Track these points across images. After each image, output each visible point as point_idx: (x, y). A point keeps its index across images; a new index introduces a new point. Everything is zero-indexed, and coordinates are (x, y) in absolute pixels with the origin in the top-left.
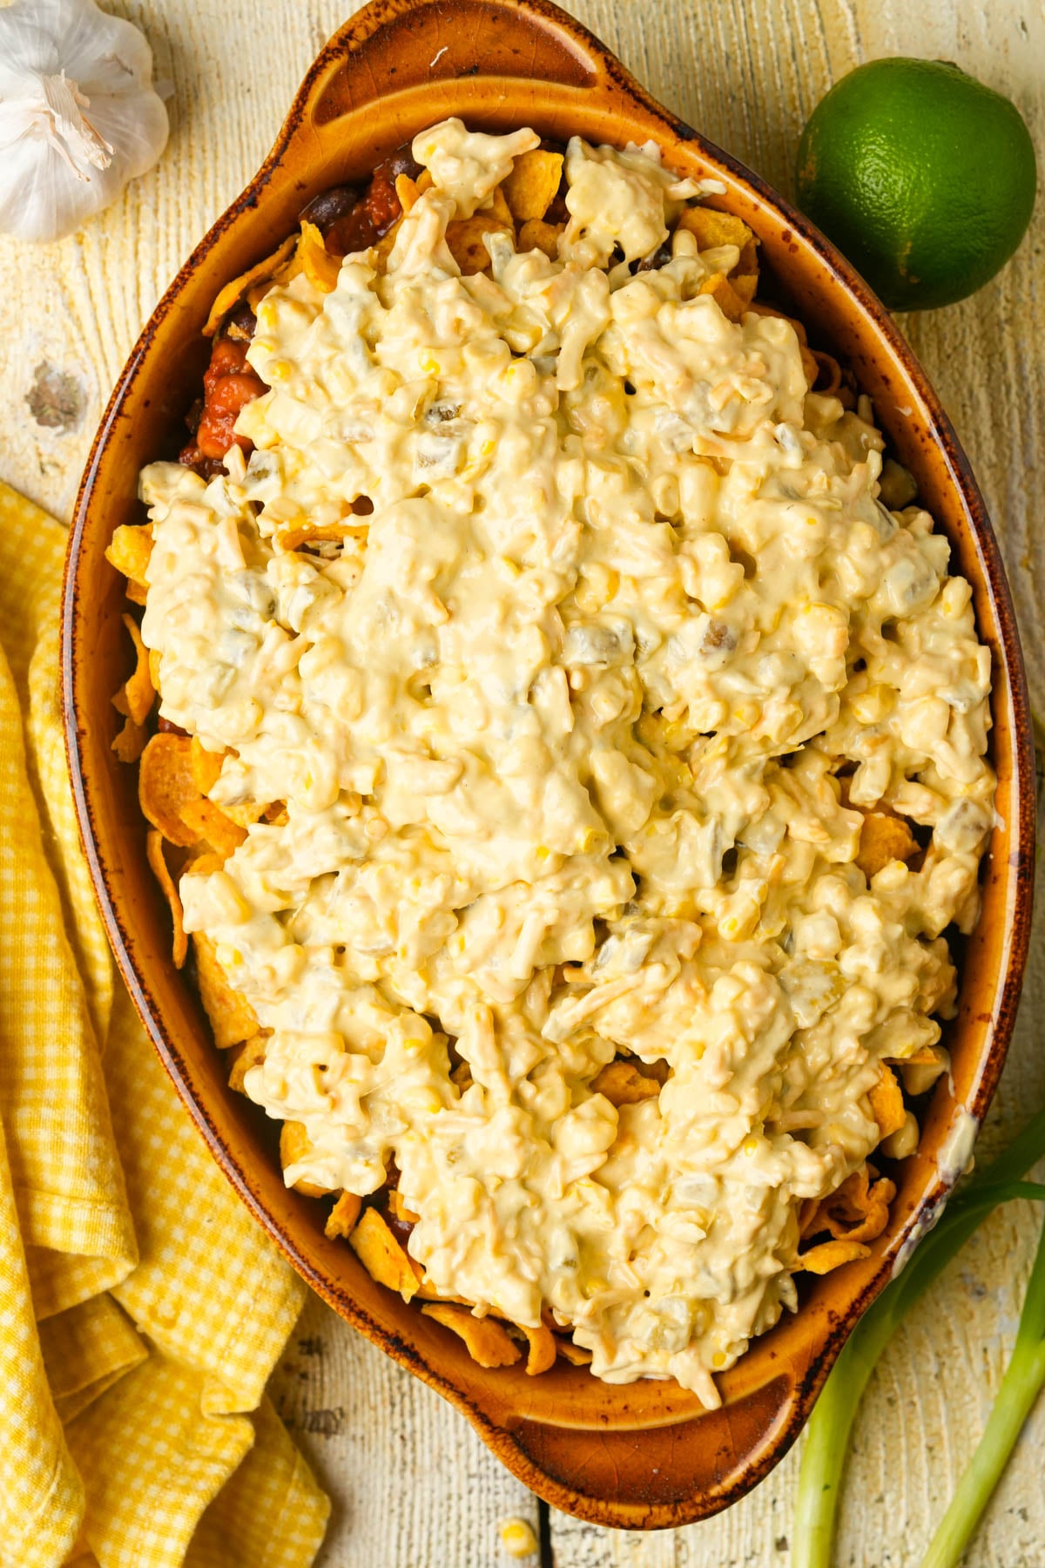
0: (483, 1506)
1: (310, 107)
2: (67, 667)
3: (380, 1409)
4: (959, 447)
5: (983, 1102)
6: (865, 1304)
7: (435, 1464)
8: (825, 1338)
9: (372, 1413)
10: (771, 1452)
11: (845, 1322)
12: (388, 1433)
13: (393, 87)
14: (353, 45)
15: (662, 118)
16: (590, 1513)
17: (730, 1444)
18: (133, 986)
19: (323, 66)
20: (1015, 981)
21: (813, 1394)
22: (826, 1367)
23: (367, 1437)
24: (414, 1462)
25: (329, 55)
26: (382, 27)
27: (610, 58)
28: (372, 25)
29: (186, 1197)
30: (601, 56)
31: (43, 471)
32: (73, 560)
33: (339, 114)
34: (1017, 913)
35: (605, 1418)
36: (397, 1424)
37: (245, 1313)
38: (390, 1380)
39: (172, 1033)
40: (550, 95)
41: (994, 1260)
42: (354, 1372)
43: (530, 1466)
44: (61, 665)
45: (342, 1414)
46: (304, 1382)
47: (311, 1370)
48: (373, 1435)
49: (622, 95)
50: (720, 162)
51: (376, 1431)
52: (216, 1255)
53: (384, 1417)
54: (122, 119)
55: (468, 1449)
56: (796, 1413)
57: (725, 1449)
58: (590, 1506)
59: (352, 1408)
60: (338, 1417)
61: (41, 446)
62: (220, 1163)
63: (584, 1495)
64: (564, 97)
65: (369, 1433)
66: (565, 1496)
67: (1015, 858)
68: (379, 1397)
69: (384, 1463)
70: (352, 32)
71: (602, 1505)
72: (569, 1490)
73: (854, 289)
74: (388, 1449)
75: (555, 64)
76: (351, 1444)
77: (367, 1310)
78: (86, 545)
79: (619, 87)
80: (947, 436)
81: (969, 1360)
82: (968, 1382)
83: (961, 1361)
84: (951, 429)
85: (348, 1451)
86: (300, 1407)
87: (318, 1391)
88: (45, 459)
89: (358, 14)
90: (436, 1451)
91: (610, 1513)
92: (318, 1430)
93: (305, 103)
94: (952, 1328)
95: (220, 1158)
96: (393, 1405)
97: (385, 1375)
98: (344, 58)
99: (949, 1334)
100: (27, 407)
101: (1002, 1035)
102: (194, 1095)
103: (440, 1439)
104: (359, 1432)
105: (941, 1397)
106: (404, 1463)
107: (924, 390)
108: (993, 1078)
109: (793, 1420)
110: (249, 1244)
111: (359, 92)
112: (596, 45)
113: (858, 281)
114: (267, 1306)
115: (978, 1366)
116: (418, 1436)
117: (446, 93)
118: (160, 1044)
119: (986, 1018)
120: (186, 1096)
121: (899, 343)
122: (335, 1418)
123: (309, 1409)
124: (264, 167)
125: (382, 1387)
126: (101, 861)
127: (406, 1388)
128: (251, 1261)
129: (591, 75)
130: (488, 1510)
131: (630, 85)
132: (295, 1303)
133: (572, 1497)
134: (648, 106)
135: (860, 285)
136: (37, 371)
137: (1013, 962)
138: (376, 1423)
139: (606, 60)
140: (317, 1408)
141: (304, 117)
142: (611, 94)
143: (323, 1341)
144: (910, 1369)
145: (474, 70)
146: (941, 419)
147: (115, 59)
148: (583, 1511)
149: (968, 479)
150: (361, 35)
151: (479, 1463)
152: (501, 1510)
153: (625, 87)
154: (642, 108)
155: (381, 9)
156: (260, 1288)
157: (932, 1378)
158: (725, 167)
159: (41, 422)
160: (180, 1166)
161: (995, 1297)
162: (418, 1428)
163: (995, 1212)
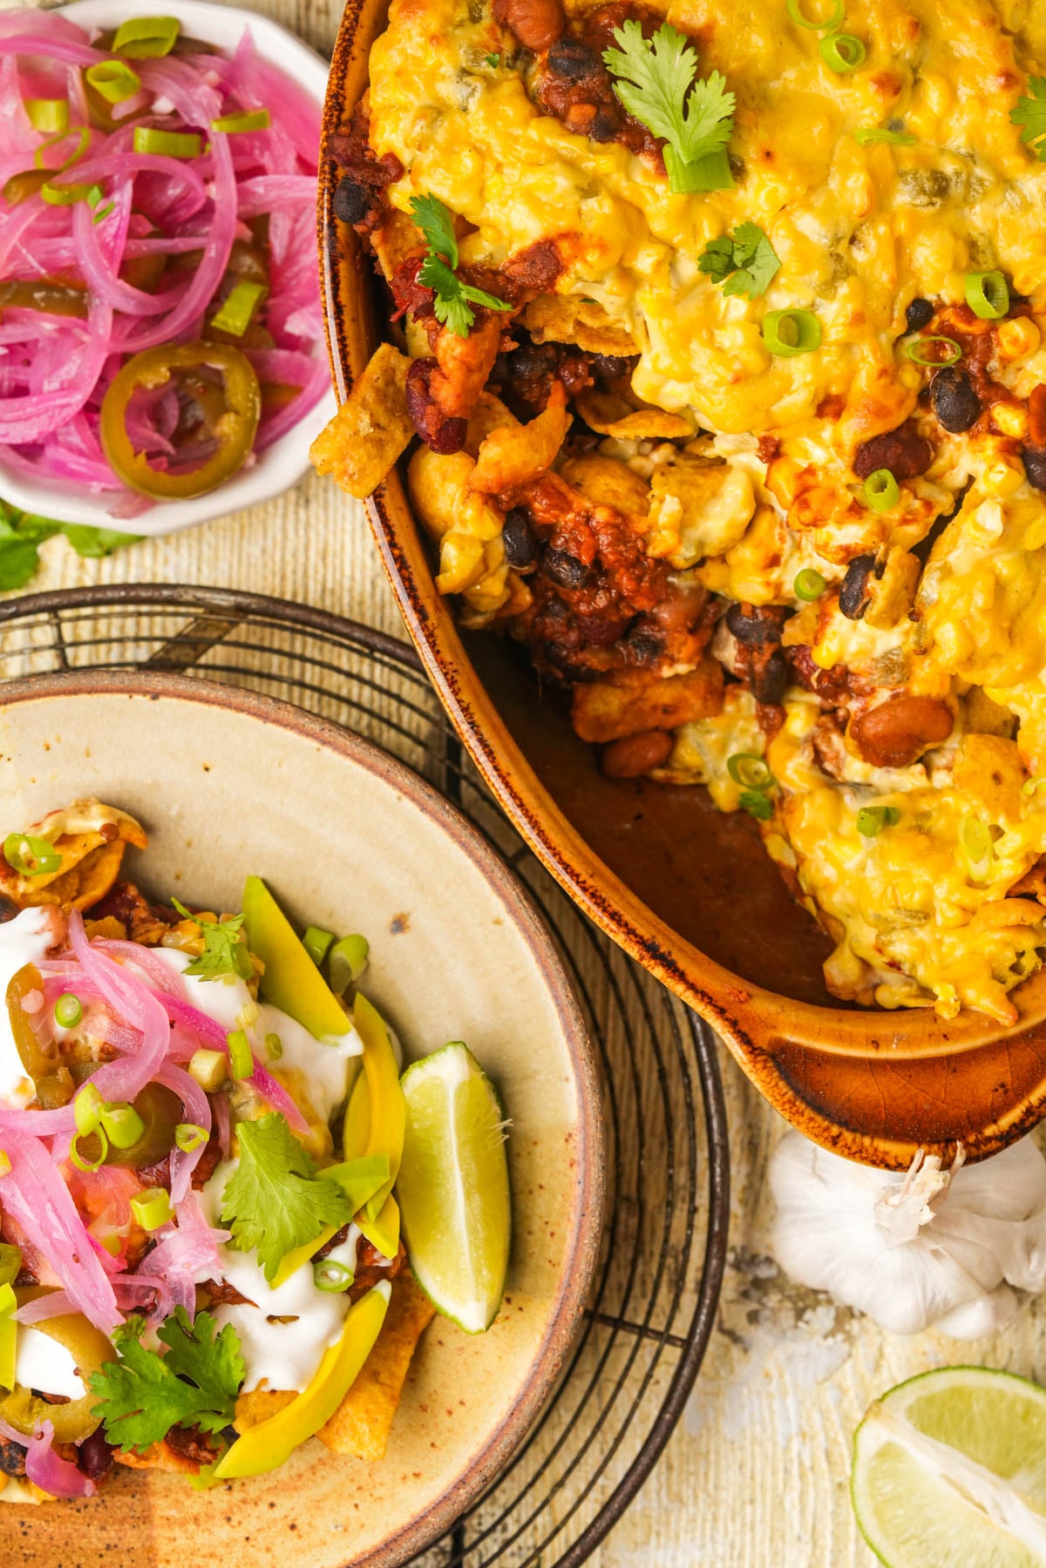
16: (854, 1149)
17: (1008, 1079)
35: (876, 1044)
43: (791, 1093)
57: (1003, 1086)
58: (854, 1141)
63: (848, 1130)
66: (827, 1129)
71: (867, 1141)
72: (833, 1122)
77: (622, 912)
91: (876, 1150)
133: (835, 1130)
148: (846, 1146)
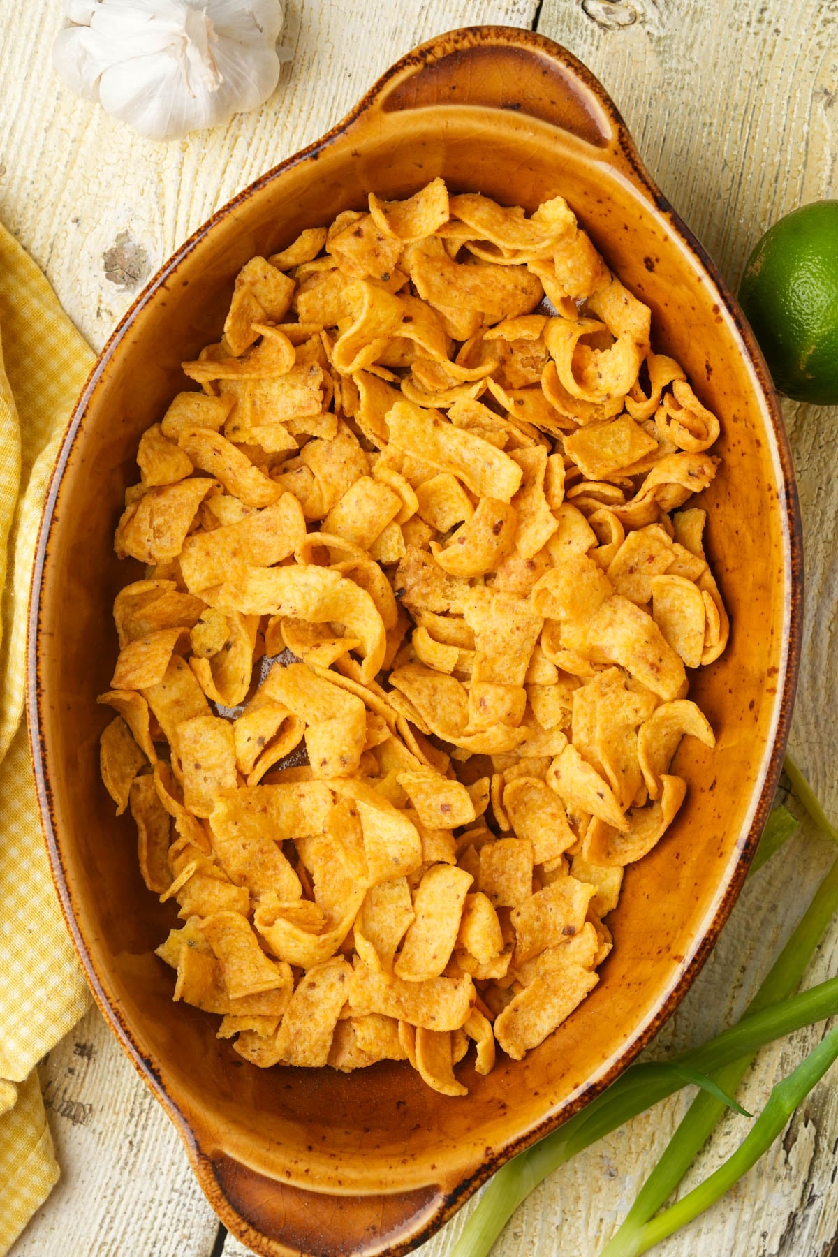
0: (176, 1216)
1: (382, 96)
2: (61, 466)
3: (121, 1115)
4: (798, 512)
5: (657, 1023)
6: (517, 1151)
7: (149, 1172)
8: (478, 1166)
9: (115, 1116)
10: (408, 1242)
11: (497, 1159)
12: (122, 1136)
13: (451, 100)
14: (430, 58)
15: (649, 188)
16: (253, 1244)
18: (33, 726)
19: (402, 68)
20: (712, 937)
21: (456, 1207)
22: (471, 1189)
23: (104, 1134)
24: (134, 1165)
25: (409, 61)
26: (457, 52)
27: (623, 130)
28: (450, 48)
29: (22, 902)
30: (617, 126)
31: (98, 315)
32: (91, 385)
33: (402, 108)
34: (730, 886)
35: (289, 1174)
36: (130, 1132)
37: (38, 1005)
38: (136, 1095)
39: (51, 770)
40: (568, 144)
41: (631, 1153)
42: (111, 1081)
43: (219, 1192)
44: (57, 462)
45: (91, 1109)
46: (70, 1075)
47: (78, 1068)
48: (110, 1134)
49: (624, 162)
50: (683, 236)
51: (113, 1132)
52: (30, 954)
53: (122, 1122)
54: (243, 63)
55: (178, 1169)
56: (437, 1217)
57: (373, 1228)
58: (256, 1238)
59: (100, 1107)
60: (87, 1111)
61: (104, 295)
62: (55, 883)
63: (253, 1228)
64: (579, 149)
65: (107, 1131)
66: (238, 1224)
67: (742, 844)
68: (124, 1105)
69: (111, 1158)
70: (432, 48)
71: (265, 1240)
72: (244, 1220)
73: (756, 365)
74: (117, 1149)
75: (580, 121)
76: (90, 1135)
78: (105, 378)
79: (623, 154)
80: (792, 501)
81: (587, 1223)
82: (580, 1240)
83: (581, 1222)
84: (796, 496)
85: (86, 1140)
86: (60, 1093)
87: (79, 1086)
88: (102, 307)
89: (441, 36)
90: (154, 1161)
91: (270, 1248)
92: (68, 1116)
93: (379, 91)
94: (582, 1194)
95: (56, 879)
96: (132, 1116)
97: (133, 1092)
98: (420, 66)
99: (578, 1198)
100: (102, 262)
101: (688, 976)
102: (53, 824)
103: (160, 1154)
104: (100, 1128)
105: (555, 1246)
106: (126, 1164)
107: (785, 460)
108: (671, 1007)
109: (433, 1222)
110: (58, 953)
111: (423, 96)
112: (616, 117)
113: (761, 360)
114: (56, 1005)
115: (592, 1231)
116: (143, 1146)
117: (490, 117)
118: (40, 776)
119: (679, 958)
120: (47, 823)
121: (776, 418)
122: (84, 1111)
123: (67, 1098)
124: (332, 130)
125: (128, 1100)
126: (39, 622)
127: (146, 1106)
128: (56, 967)
129: (605, 140)
130: (179, 1220)
131: (633, 155)
132: (79, 1010)
133: (244, 1227)
134: (641, 176)
135: (761, 364)
136: (119, 237)
137: (715, 923)
138: (115, 1125)
139: (620, 131)
140: (73, 1099)
141: (374, 102)
142: (616, 158)
143: (95, 1049)
144: (539, 1216)
145: (516, 107)
146: (790, 487)
147: (251, 14)
148: (249, 1240)
149: (797, 539)
150: (439, 53)
151: (184, 1182)
152: (188, 1224)
153: (628, 155)
154: (636, 176)
155: (460, 38)
156: (55, 990)
157: (554, 1228)
158: (685, 241)
159: (108, 277)
160: (26, 877)
161: (622, 1182)
162: (145, 1141)
163: (642, 1115)
